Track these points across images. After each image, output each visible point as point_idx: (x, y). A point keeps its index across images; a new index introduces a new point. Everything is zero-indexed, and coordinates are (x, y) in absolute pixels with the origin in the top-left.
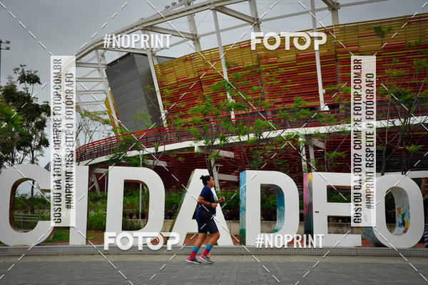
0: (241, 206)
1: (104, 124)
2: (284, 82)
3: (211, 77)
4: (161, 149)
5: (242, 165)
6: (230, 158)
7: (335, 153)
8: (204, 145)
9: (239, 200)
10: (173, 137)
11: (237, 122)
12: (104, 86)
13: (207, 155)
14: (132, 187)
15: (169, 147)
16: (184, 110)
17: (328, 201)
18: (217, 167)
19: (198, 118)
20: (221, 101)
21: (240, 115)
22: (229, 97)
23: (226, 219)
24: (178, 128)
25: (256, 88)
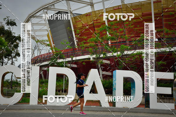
0: (113, 88)
1: (47, 46)
2: (136, 27)
3: (99, 24)
4: (74, 59)
5: (114, 67)
6: (108, 64)
7: (161, 62)
8: (95, 57)
9: (112, 84)
10: (80, 53)
11: (112, 46)
12: (47, 27)
13: (97, 62)
14: (60, 77)
15: (78, 58)
16: (86, 40)
17: (157, 86)
18: (101, 68)
19: (93, 44)
20: (104, 36)
21: (113, 43)
22: (108, 34)
23: (106, 94)
24: (83, 48)
25: (121, 29)
